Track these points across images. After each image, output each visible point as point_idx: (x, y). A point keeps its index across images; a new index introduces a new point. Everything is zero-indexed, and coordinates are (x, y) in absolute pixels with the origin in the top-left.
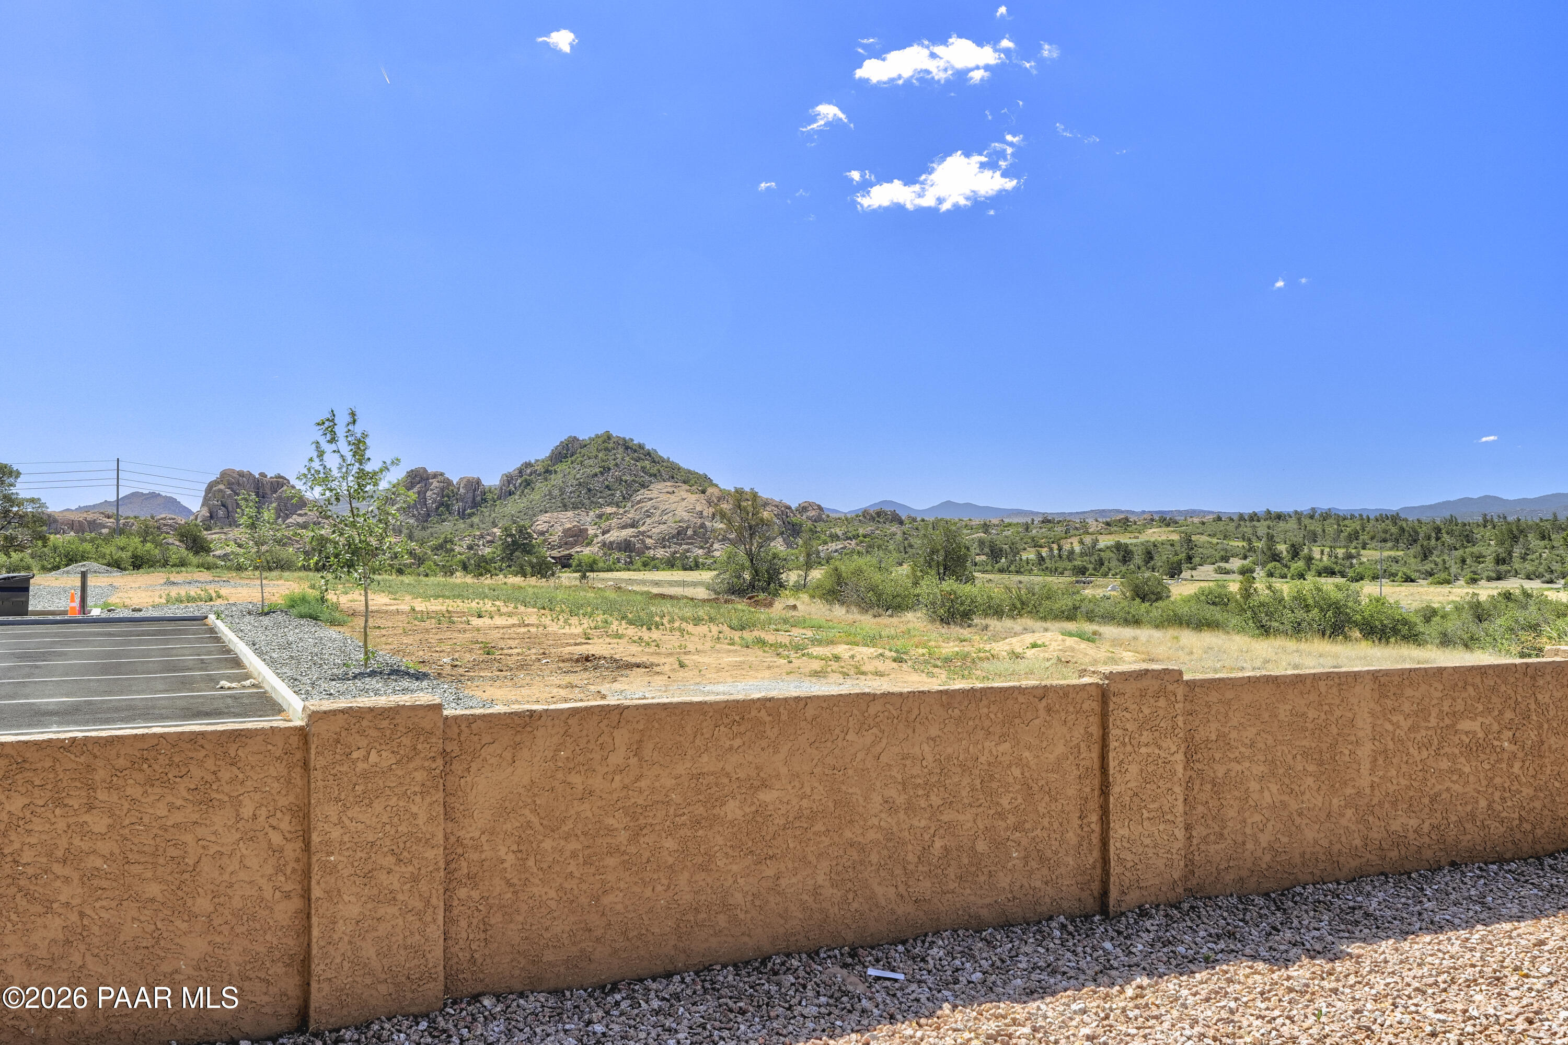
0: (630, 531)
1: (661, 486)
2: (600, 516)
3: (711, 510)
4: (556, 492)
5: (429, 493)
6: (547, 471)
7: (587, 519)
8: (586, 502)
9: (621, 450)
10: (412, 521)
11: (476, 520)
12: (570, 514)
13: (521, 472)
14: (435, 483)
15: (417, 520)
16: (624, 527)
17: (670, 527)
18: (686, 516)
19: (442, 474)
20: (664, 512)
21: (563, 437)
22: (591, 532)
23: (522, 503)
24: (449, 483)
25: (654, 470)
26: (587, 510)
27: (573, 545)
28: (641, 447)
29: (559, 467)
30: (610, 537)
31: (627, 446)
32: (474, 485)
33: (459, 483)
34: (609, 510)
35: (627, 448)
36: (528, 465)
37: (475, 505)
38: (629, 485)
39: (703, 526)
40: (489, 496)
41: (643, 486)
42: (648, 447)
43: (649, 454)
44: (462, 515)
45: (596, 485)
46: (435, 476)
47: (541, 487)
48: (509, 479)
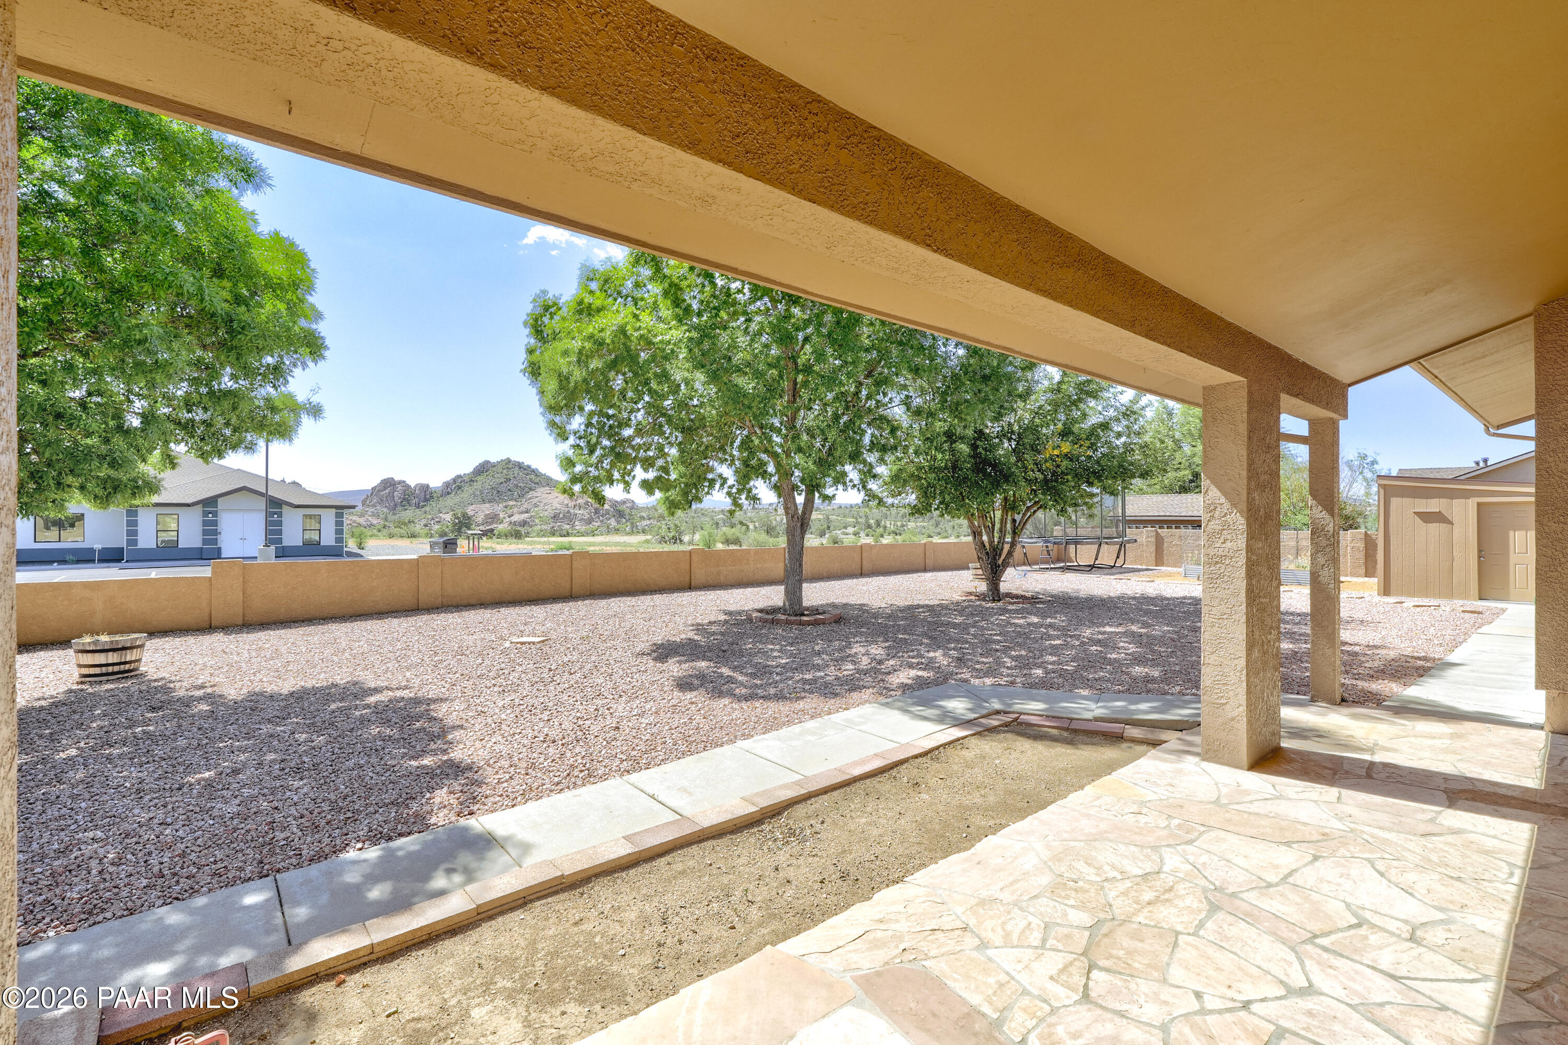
0: (526, 515)
1: (542, 489)
2: (506, 507)
3: (573, 503)
4: (478, 493)
5: (396, 493)
6: (471, 481)
7: (498, 508)
8: (497, 498)
9: (517, 469)
10: (385, 510)
11: (427, 509)
12: (487, 505)
13: (454, 480)
14: (400, 487)
15: (389, 509)
16: (522, 513)
17: (549, 512)
18: (559, 506)
19: (404, 482)
20: (545, 504)
21: (481, 460)
22: (501, 516)
23: (457, 499)
24: (409, 487)
25: (537, 481)
26: (498, 503)
27: (491, 523)
28: (529, 467)
29: (479, 478)
30: (514, 519)
31: (520, 466)
32: (425, 488)
33: (415, 487)
34: (511, 503)
35: (520, 468)
36: (459, 477)
37: (426, 500)
38: (522, 489)
39: (569, 512)
40: (435, 495)
41: (531, 489)
42: (533, 467)
43: (533, 471)
44: (418, 506)
45: (503, 488)
46: (400, 482)
47: (468, 491)
48: (447, 485)
